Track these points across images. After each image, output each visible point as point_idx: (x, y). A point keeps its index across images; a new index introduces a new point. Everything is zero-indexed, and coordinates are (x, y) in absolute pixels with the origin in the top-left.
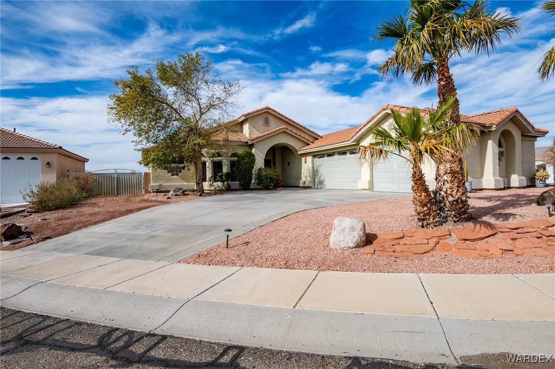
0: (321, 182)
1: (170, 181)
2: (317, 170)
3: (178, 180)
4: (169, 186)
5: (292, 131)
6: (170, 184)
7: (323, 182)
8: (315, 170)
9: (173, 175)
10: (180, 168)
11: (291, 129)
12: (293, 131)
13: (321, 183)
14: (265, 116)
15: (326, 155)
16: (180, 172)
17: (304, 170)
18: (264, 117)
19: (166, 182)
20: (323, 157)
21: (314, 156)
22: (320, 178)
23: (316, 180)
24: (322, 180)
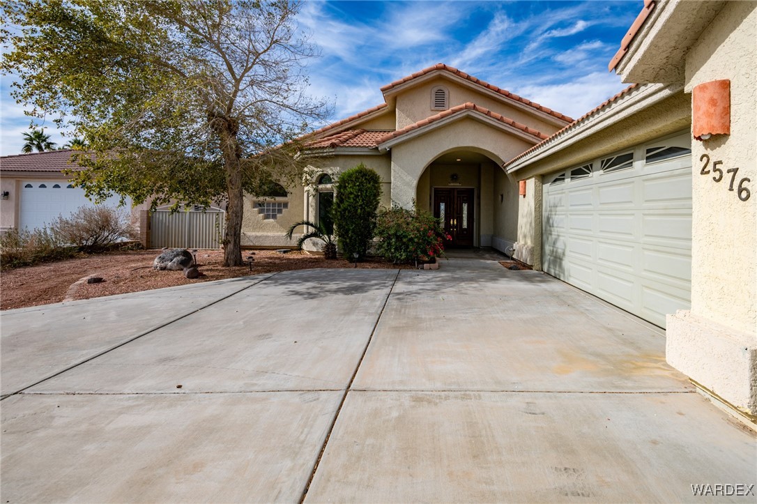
0: (556, 257)
1: (261, 228)
2: (548, 219)
3: (274, 226)
4: (256, 237)
5: (488, 114)
6: (259, 234)
7: (561, 259)
8: (544, 220)
9: (267, 217)
10: (279, 205)
11: (486, 109)
12: (493, 113)
13: (557, 259)
14: (436, 89)
15: (568, 173)
16: (280, 211)
17: (523, 217)
18: (433, 92)
19: (254, 229)
20: (562, 179)
21: (543, 178)
22: (554, 243)
23: (548, 248)
24: (560, 251)
